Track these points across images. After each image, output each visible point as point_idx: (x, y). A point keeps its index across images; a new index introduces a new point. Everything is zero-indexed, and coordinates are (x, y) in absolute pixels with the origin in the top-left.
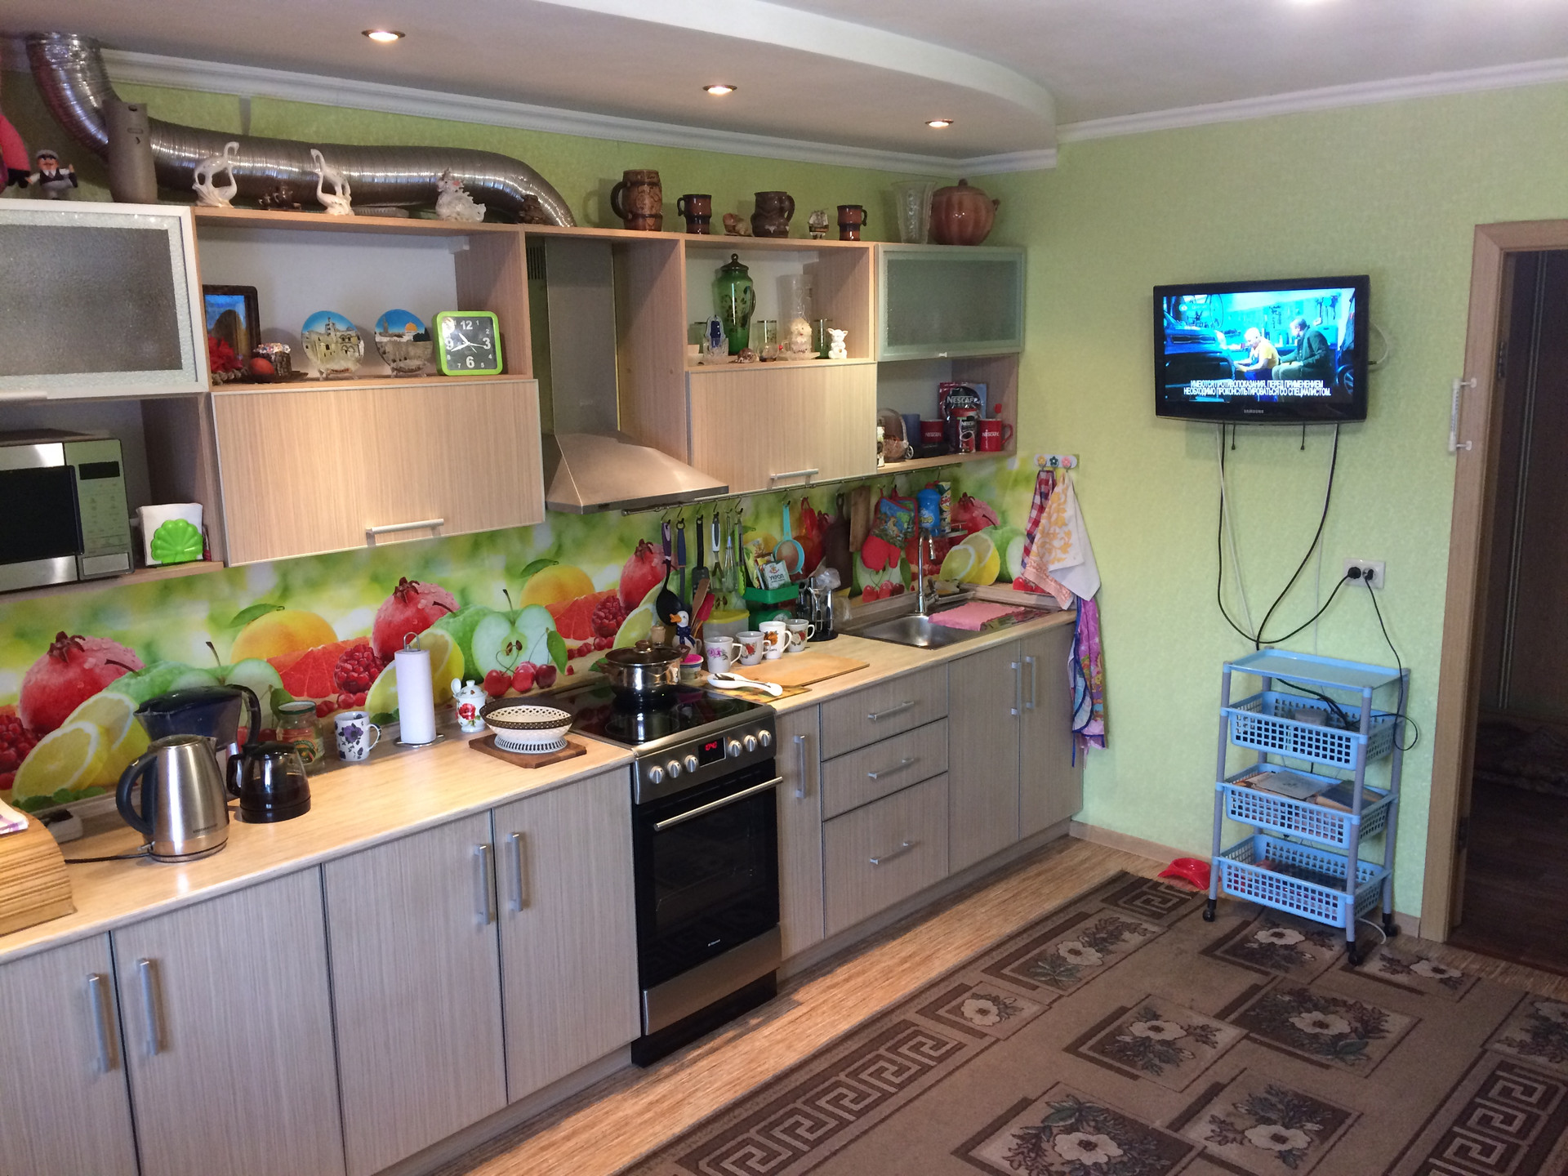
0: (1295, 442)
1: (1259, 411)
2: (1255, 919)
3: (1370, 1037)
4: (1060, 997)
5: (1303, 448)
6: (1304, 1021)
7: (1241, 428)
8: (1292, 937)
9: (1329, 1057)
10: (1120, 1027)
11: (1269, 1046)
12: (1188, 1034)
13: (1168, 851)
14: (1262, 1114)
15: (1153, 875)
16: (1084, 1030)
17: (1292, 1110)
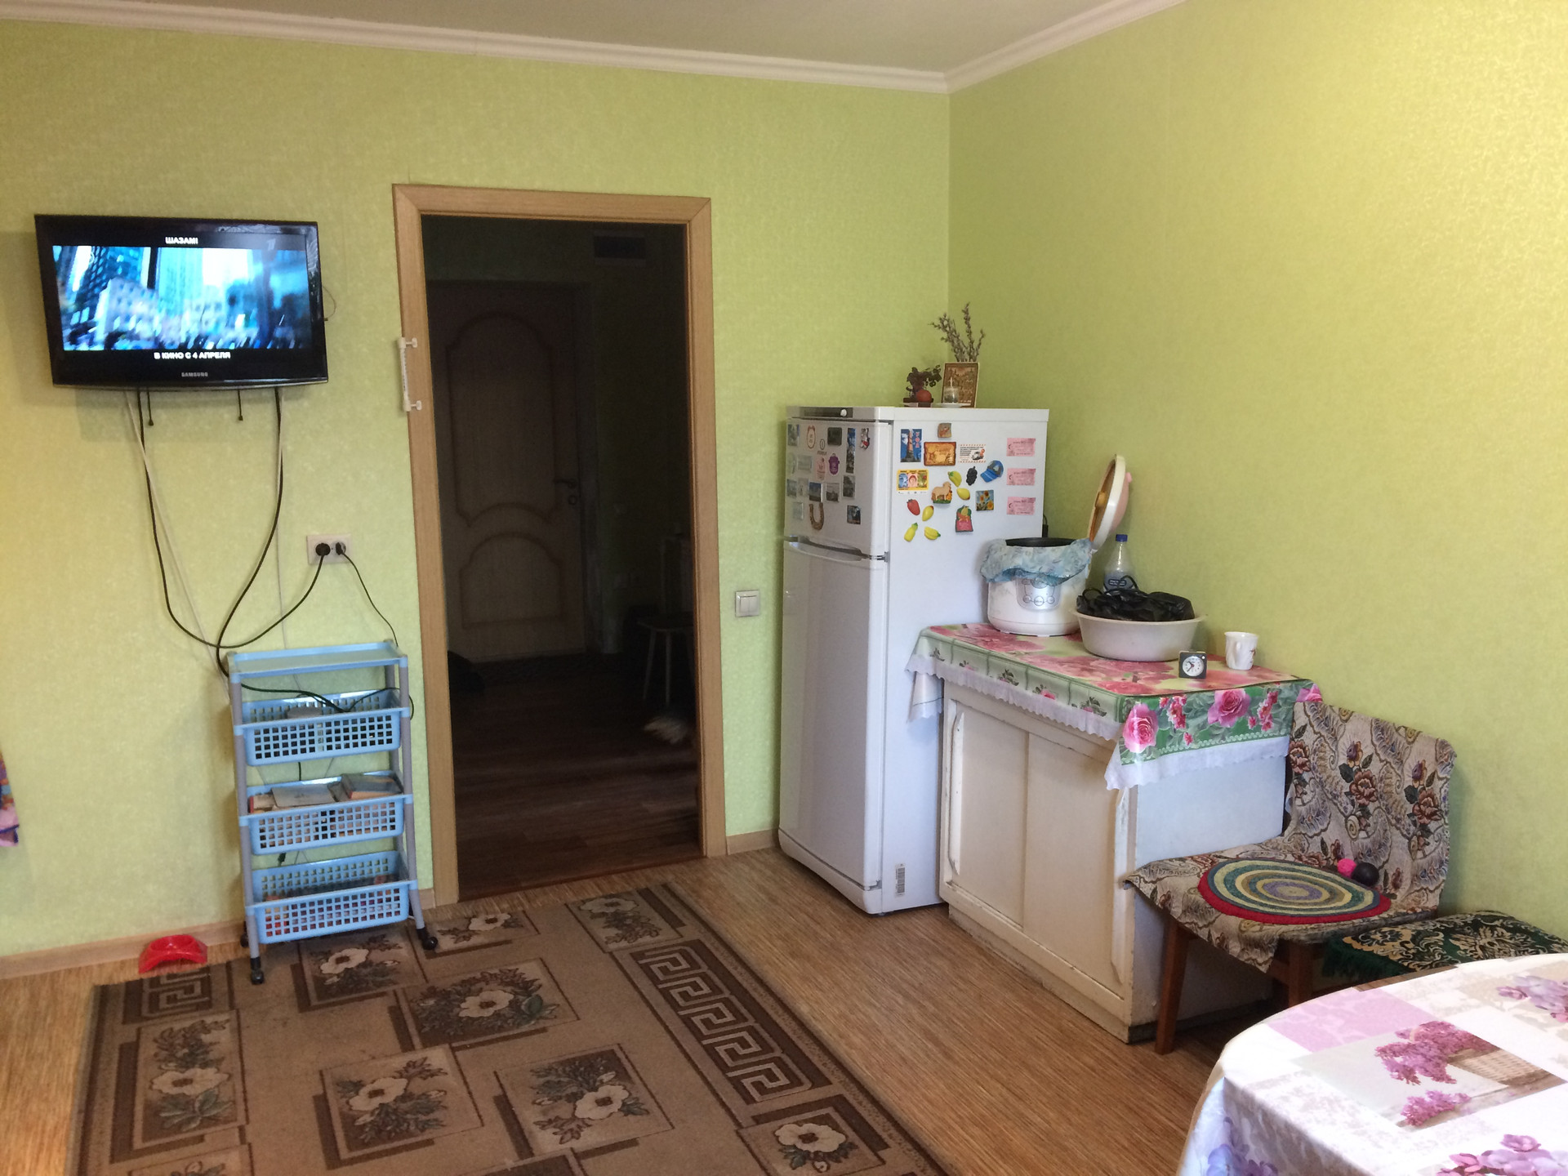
0: (228, 414)
1: (203, 374)
2: (301, 959)
3: (533, 991)
4: (241, 1129)
5: (241, 418)
6: (470, 1008)
7: (156, 398)
8: (358, 956)
9: (533, 1022)
10: (343, 1115)
11: (482, 1044)
12: (409, 1079)
13: (127, 944)
14: (564, 1094)
15: (133, 974)
16: (315, 1140)
17: (576, 1076)
